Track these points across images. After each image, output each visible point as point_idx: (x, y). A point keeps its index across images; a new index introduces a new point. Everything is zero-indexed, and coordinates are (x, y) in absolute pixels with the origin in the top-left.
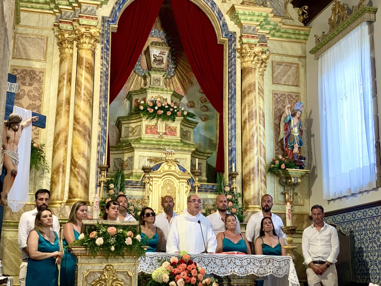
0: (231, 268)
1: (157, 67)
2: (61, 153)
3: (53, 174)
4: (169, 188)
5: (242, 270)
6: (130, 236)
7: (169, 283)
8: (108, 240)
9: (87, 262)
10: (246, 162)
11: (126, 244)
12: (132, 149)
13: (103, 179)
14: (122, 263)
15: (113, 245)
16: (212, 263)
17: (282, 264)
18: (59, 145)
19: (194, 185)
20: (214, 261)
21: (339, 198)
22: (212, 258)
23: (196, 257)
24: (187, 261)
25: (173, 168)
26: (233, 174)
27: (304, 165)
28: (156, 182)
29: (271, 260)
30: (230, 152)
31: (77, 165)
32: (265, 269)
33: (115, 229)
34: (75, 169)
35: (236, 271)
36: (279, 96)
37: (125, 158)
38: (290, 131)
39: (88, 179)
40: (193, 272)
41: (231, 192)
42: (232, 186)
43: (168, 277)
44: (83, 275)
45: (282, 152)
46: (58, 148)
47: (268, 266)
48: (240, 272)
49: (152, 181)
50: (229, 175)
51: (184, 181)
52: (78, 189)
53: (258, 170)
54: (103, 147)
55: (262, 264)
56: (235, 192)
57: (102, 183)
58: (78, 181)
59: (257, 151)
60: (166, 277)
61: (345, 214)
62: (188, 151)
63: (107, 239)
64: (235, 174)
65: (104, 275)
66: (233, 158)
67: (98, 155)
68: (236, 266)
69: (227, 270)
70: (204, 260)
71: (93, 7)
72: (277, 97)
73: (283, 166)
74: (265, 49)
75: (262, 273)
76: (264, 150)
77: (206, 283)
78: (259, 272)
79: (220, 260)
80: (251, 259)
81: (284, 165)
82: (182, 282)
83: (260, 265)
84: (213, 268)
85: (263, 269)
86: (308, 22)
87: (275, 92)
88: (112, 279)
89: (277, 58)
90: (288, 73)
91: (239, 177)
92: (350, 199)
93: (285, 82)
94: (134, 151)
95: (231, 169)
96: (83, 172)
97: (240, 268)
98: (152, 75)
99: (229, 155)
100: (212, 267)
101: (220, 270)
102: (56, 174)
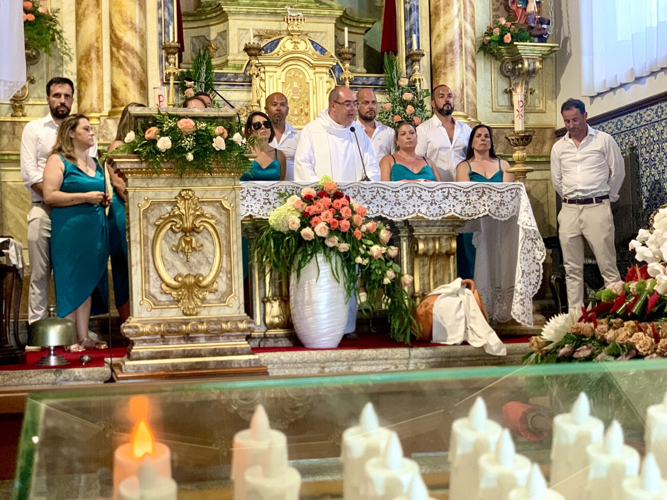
0: (414, 206)
2: (90, 24)
3: (79, 64)
4: (295, 85)
5: (434, 209)
6: (221, 135)
7: (301, 230)
8: (179, 142)
9: (144, 185)
10: (438, 32)
11: (214, 149)
12: (223, 17)
13: (172, 69)
14: (209, 186)
15: (190, 150)
16: (378, 198)
17: (507, 196)
18: (86, 9)
19: (342, 77)
20: (381, 193)
21: (612, 89)
22: (379, 189)
23: (349, 188)
24: (333, 192)
25: (302, 46)
26: (414, 54)
27: (547, 34)
28: (271, 74)
29: (486, 191)
30: (408, 13)
31: (122, 44)
32: (475, 205)
33: (192, 122)
34: (118, 51)
35: (424, 212)
37: (213, 36)
39: (144, 72)
40: (343, 212)
41: (412, 87)
42: (413, 78)
43: (298, 221)
44: (140, 208)
45: (506, 14)
46: (84, 16)
47: (481, 201)
48: (430, 212)
49: (264, 72)
50: (407, 58)
51: (324, 70)
52: (129, 90)
53: (461, 46)
54: (169, 9)
55: (471, 198)
56: (418, 88)
57: (172, 77)
58: (126, 74)
59: (459, 10)
60: (294, 221)
61: (622, 118)
62: (330, 16)
63: (179, 140)
64: (418, 55)
65: (178, 207)
66: (414, 24)
67: (159, 26)
68: (422, 202)
69: (406, 210)
70: (363, 192)
73: (508, 38)
75: (470, 214)
76: (472, 9)
77: (368, 230)
78: (465, 212)
79: (393, 192)
80: (450, 189)
81: (509, 35)
82: (325, 228)
83: (466, 198)
84: (380, 207)
85: (472, 206)
88: (193, 214)
91: (425, 61)
92: (633, 88)
94: (228, 20)
95: (411, 45)
96: (133, 57)
97: (430, 206)
99: (405, 20)
100: (378, 206)
101: (393, 210)
102: (85, 64)
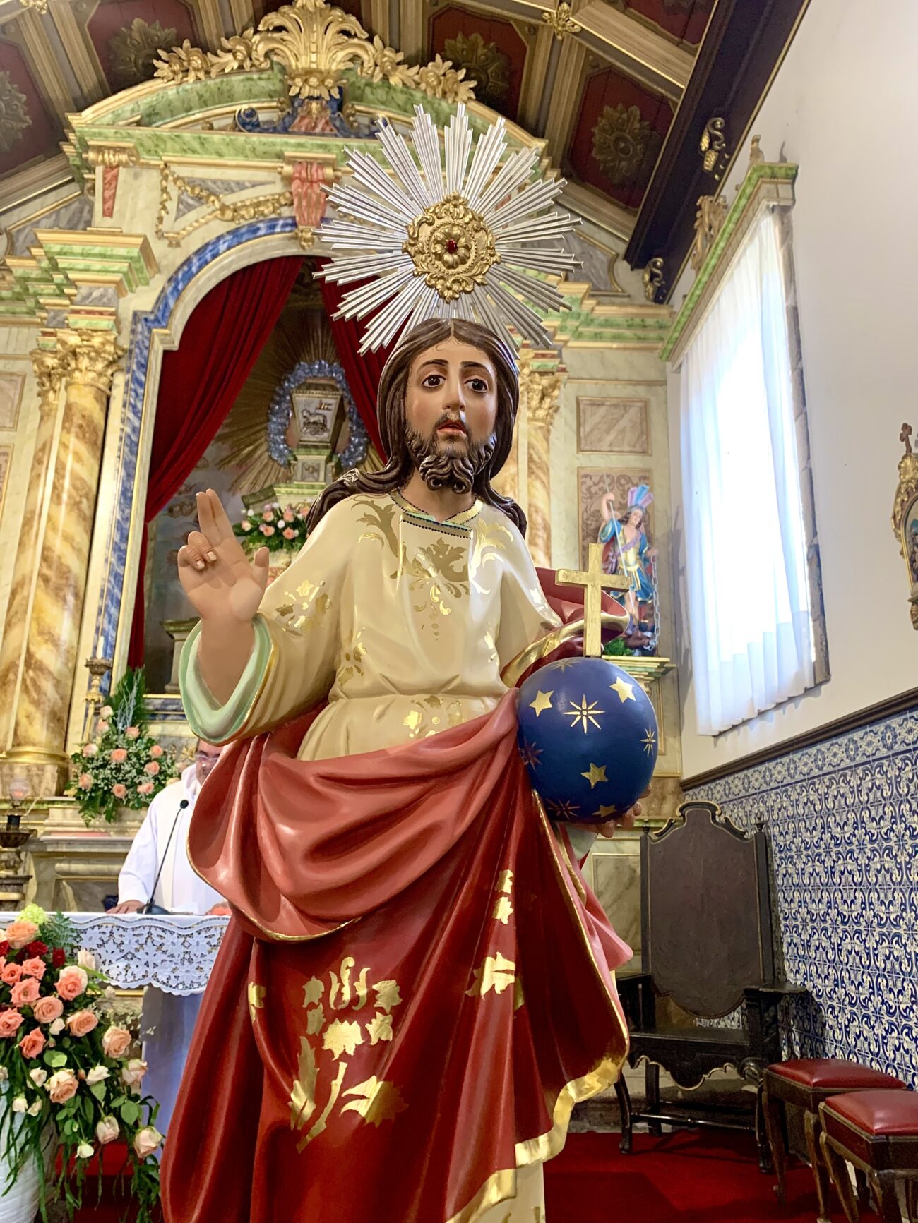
1: (313, 439)
21: (734, 727)
24: (19, 946)
27: (649, 644)
34: (28, 671)
36: (596, 479)
38: (614, 561)
46: (10, 625)
57: (91, 706)
58: (31, 701)
71: (106, 290)
72: (589, 483)
74: (551, 364)
86: (664, 296)
87: (583, 472)
89: (591, 390)
90: (621, 422)
92: (757, 725)
93: (611, 445)
96: (45, 678)
98: (299, 457)
